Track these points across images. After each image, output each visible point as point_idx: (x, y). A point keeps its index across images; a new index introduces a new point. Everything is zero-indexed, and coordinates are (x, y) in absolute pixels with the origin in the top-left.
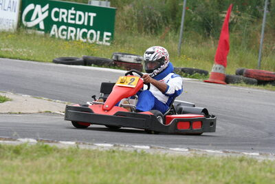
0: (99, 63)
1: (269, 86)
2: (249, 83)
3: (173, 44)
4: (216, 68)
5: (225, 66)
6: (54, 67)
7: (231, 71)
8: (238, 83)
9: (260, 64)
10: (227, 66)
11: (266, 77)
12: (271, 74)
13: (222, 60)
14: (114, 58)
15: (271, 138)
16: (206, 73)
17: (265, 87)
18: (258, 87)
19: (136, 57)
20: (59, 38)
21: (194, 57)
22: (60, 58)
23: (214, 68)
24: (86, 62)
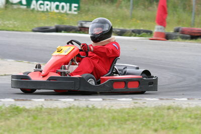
0: (68, 30)
1: (200, 40)
2: (184, 38)
3: (126, 10)
5: (165, 26)
6: (33, 35)
7: (170, 30)
8: (175, 39)
9: (194, 22)
10: (167, 27)
11: (197, 33)
12: (200, 30)
13: (162, 22)
14: (79, 25)
16: (151, 33)
17: (197, 41)
18: (192, 41)
20: (38, 11)
21: (142, 19)
22: (37, 28)
23: (157, 28)
24: (58, 30)
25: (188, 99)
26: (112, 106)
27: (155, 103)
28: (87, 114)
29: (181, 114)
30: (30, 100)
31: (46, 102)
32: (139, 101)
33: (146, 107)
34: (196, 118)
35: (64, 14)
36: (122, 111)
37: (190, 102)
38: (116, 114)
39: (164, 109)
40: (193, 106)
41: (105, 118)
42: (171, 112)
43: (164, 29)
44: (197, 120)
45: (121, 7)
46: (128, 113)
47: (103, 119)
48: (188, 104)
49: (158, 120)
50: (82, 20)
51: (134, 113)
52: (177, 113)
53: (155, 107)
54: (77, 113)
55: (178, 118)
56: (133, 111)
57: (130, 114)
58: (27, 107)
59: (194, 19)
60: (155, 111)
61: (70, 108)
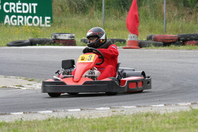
0: (42, 42)
1: (173, 46)
2: (157, 45)
4: (131, 37)
5: (137, 35)
6: (8, 50)
7: (143, 38)
8: (148, 46)
9: (166, 29)
10: (139, 34)
11: (169, 40)
12: (173, 37)
13: (134, 31)
14: (53, 37)
15: (175, 89)
16: (124, 41)
17: (170, 47)
18: (164, 48)
19: (69, 35)
20: (11, 26)
21: (114, 29)
22: (11, 42)
23: (129, 37)
24: (32, 43)
25: (165, 105)
26: (91, 116)
27: (133, 110)
28: (67, 125)
29: (159, 120)
30: (9, 114)
31: (25, 115)
32: (117, 110)
33: (125, 115)
34: (175, 123)
35: (37, 27)
36: (101, 120)
37: (168, 108)
38: (95, 123)
39: (142, 116)
40: (171, 112)
41: (85, 128)
42: (150, 118)
43: (137, 37)
44: (175, 126)
45: (94, 18)
46: (107, 122)
47: (82, 129)
48: (166, 110)
49: (137, 127)
50: (56, 32)
51: (113, 121)
52: (156, 120)
53: (133, 115)
54: (57, 125)
55: (156, 124)
56: (112, 119)
57: (109, 123)
58: (7, 121)
59: (166, 26)
60: (134, 119)
61: (49, 120)
